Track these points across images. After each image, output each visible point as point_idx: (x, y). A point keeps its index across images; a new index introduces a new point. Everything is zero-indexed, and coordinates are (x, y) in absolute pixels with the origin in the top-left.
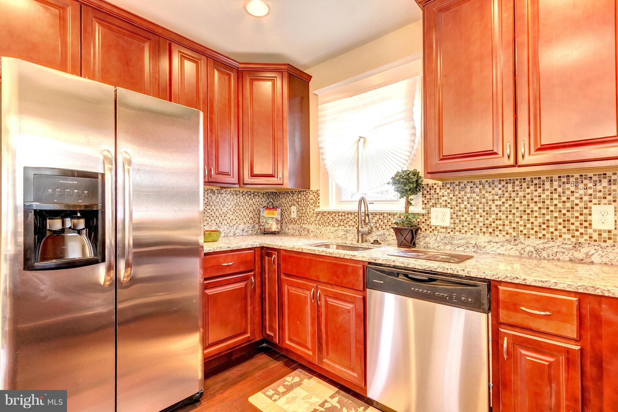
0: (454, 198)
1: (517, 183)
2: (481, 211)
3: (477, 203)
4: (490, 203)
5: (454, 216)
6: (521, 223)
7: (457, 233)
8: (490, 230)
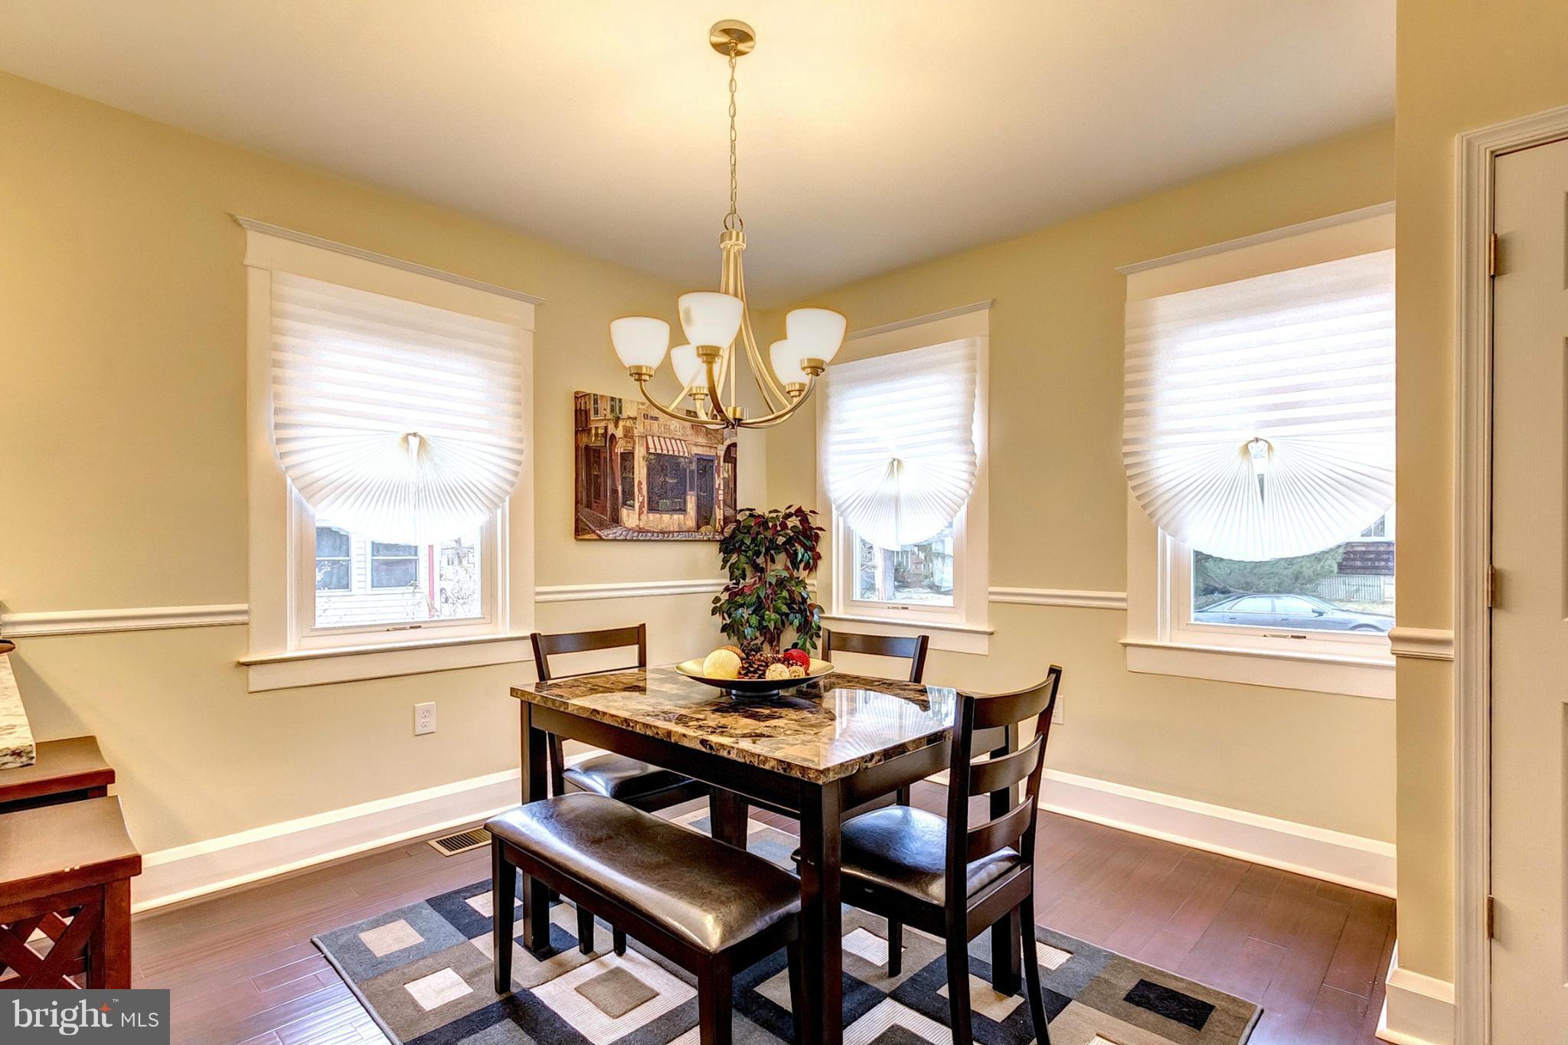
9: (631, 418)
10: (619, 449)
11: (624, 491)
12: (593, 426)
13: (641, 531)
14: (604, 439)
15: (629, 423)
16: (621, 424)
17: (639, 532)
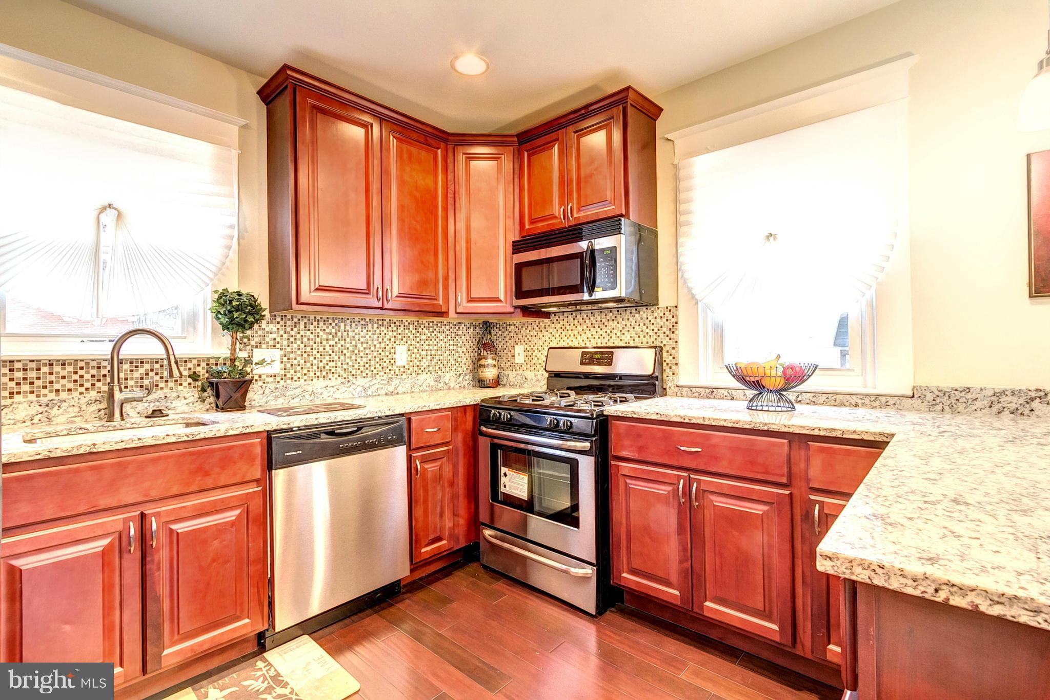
0: (285, 336)
1: (348, 322)
2: (315, 352)
3: (312, 343)
4: (324, 343)
5: (285, 359)
6: (351, 363)
7: (289, 382)
8: (324, 373)
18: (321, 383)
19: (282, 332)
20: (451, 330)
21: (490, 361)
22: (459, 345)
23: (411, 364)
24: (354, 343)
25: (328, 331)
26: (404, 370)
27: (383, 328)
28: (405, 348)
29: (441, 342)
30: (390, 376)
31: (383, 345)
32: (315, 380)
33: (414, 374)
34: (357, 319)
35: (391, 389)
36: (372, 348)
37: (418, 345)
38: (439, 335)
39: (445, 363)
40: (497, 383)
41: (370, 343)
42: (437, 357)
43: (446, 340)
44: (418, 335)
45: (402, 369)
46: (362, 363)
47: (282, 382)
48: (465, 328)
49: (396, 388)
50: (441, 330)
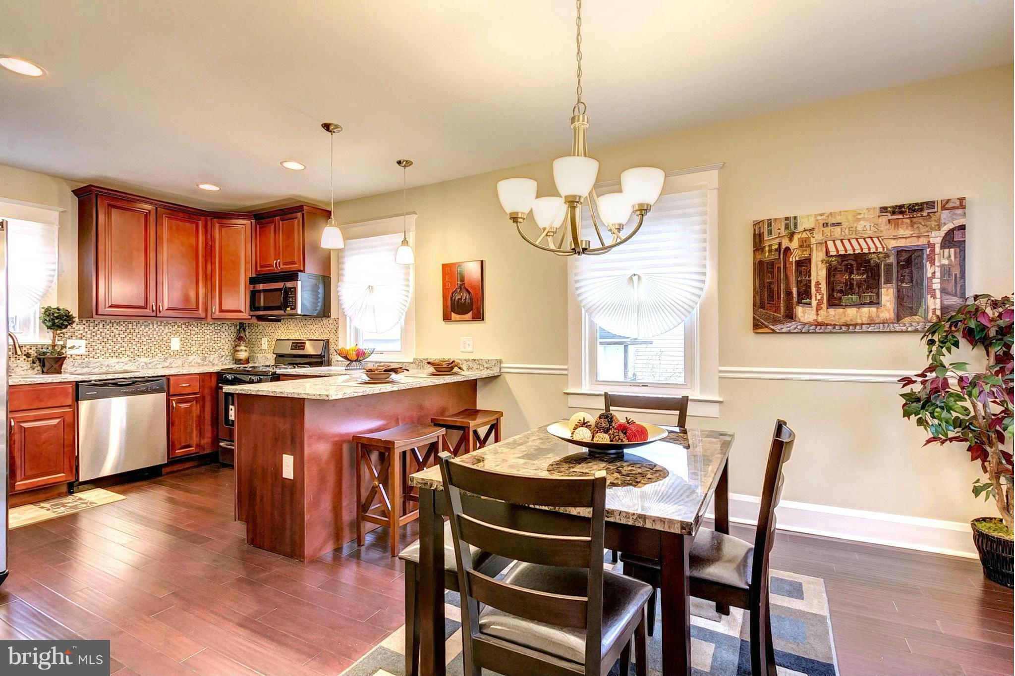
0: (89, 332)
1: (135, 324)
2: (110, 342)
3: (108, 336)
4: (117, 336)
5: (89, 346)
6: (136, 349)
7: (91, 359)
8: (117, 354)
9: (807, 230)
10: (793, 259)
11: (799, 294)
12: (767, 244)
13: (818, 324)
14: (777, 253)
15: (804, 235)
16: (796, 237)
17: (816, 326)
18: (115, 360)
19: (86, 330)
20: (216, 328)
21: (243, 348)
22: (222, 337)
23: (183, 349)
24: (139, 336)
25: (119, 329)
26: (176, 354)
27: (161, 327)
28: (178, 340)
29: (208, 336)
30: (166, 356)
31: (161, 338)
32: (110, 358)
33: (185, 356)
34: (141, 322)
35: (167, 364)
36: (153, 339)
37: (189, 337)
38: (206, 331)
39: (211, 349)
40: (247, 361)
41: (151, 336)
42: (204, 345)
43: (211, 334)
44: (189, 331)
45: (176, 353)
46: (145, 348)
47: (86, 359)
48: (227, 327)
49: (170, 364)
50: (207, 328)
